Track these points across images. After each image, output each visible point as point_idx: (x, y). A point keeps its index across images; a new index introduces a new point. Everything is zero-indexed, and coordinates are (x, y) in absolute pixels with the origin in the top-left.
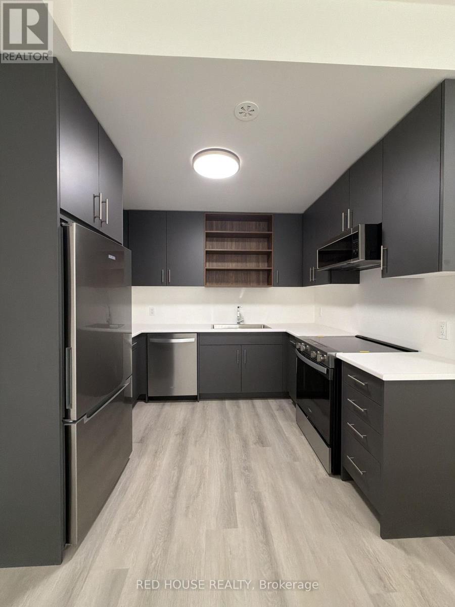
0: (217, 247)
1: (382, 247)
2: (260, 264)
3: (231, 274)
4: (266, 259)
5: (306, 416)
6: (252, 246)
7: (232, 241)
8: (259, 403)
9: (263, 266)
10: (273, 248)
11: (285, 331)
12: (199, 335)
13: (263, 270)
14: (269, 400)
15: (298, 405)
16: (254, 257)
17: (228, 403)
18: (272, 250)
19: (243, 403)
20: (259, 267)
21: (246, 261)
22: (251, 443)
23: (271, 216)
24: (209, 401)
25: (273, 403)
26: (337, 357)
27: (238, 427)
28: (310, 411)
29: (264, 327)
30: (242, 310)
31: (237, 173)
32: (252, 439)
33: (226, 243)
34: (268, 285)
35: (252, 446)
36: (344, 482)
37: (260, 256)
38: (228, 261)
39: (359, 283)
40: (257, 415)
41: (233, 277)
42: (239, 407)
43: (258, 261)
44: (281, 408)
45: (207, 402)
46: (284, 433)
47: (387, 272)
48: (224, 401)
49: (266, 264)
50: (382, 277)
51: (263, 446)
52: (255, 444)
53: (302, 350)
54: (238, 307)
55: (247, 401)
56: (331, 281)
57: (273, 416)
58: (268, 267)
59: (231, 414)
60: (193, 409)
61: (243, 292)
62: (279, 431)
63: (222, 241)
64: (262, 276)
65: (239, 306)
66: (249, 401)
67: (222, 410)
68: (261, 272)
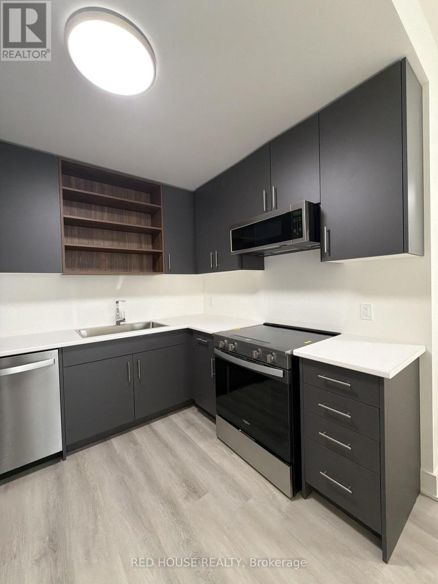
0: (79, 214)
1: (325, 227)
2: (143, 246)
3: (103, 256)
4: (150, 240)
5: (238, 428)
6: (132, 221)
7: (102, 211)
8: (159, 425)
9: (147, 248)
10: (162, 226)
11: (187, 327)
12: (61, 351)
13: (148, 253)
14: (170, 417)
15: (219, 415)
16: (134, 236)
17: (116, 442)
18: (162, 229)
19: (139, 434)
20: (141, 248)
21: (124, 241)
22: (180, 500)
23: (160, 186)
24: (84, 451)
25: (176, 419)
26: (295, 354)
27: (150, 479)
28: (246, 422)
29: (154, 325)
30: (121, 306)
31: (149, 88)
32: (178, 491)
33: (93, 212)
34: (154, 271)
35: (185, 505)
36: (307, 500)
37: (143, 236)
38: (97, 238)
39: (263, 269)
40: (166, 445)
41: (107, 261)
42: (135, 443)
43: (140, 242)
44: (190, 424)
45: (80, 453)
46: (212, 460)
47: (330, 255)
48: (108, 441)
49: (151, 246)
50: (321, 261)
51: (200, 497)
52: (186, 498)
53: (230, 350)
54: (117, 302)
55: (143, 428)
56: (242, 267)
57: (186, 440)
58: (153, 249)
59: (130, 460)
60: (59, 478)
61: (121, 281)
62: (205, 460)
63: (86, 208)
64: (146, 261)
65: (118, 300)
66: (146, 427)
67: (113, 459)
68: (144, 256)
